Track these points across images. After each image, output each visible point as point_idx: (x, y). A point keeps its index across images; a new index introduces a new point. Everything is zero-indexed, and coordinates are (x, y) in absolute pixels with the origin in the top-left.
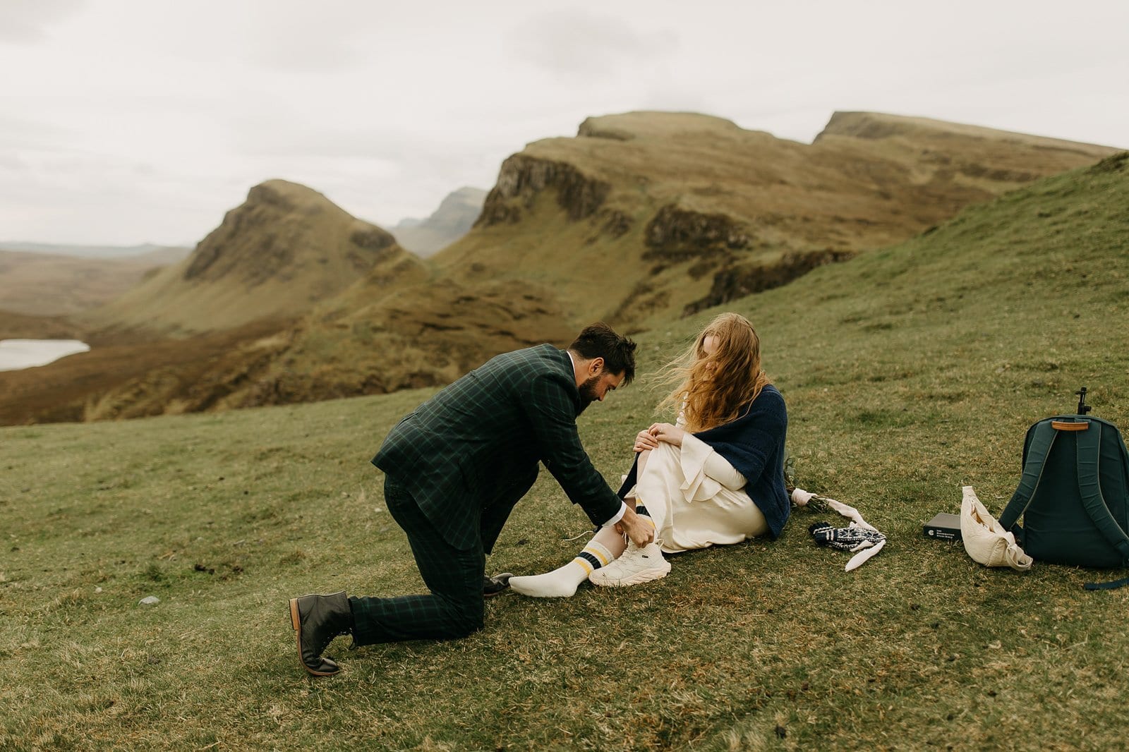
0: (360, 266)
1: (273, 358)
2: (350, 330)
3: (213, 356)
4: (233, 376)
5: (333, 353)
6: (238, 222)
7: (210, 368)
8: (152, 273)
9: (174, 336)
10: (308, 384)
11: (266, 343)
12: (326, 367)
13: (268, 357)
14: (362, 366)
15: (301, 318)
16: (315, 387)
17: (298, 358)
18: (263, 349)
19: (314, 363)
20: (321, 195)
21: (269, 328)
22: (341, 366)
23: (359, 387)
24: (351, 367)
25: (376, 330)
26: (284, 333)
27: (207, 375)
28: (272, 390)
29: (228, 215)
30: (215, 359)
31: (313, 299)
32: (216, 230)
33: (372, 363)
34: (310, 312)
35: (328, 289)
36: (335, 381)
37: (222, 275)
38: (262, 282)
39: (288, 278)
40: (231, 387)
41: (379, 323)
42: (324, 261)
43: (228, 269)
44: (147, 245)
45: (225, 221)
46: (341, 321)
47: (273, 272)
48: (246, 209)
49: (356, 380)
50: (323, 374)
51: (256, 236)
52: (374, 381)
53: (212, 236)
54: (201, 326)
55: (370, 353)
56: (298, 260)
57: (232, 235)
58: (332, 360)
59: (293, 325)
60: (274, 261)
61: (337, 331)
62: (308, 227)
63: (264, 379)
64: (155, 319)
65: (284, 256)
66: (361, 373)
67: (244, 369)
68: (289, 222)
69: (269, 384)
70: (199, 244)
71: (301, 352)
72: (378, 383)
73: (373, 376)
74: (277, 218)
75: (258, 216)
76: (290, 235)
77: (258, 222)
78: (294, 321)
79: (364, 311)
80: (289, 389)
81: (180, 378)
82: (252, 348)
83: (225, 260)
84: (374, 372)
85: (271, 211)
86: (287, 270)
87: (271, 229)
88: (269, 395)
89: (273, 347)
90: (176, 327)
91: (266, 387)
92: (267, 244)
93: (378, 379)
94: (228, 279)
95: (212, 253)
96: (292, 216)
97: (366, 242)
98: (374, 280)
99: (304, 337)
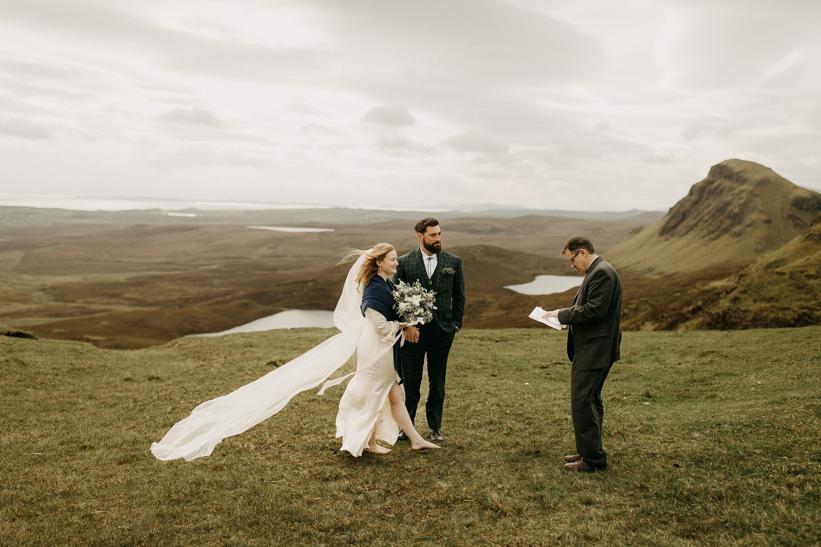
0: (799, 225)
1: (722, 296)
2: (787, 277)
3: (677, 292)
4: (691, 308)
5: (771, 294)
6: (700, 192)
7: (675, 300)
8: (637, 231)
9: (650, 276)
10: (750, 317)
11: (717, 284)
12: (763, 305)
13: (718, 294)
14: (795, 305)
15: (747, 266)
16: (754, 319)
17: (743, 296)
18: (715, 288)
19: (755, 301)
20: (769, 169)
21: (721, 272)
22: (777, 304)
23: (793, 322)
24: (786, 306)
25: (809, 277)
26: (732, 277)
27: (672, 306)
28: (720, 319)
29: (693, 187)
30: (678, 294)
31: (759, 251)
32: (684, 199)
33: (805, 304)
34: (754, 262)
35: (770, 243)
36: (772, 316)
37: (687, 233)
38: (718, 237)
39: (739, 235)
40: (689, 316)
41: (813, 272)
42: (768, 222)
43: (692, 228)
44: (634, 211)
45: (691, 193)
46: (778, 270)
47: (726, 231)
48: (707, 183)
49: (789, 316)
50: (762, 310)
51: (715, 203)
52: (806, 318)
53: (681, 204)
54: (670, 270)
55: (803, 296)
56: (747, 221)
57: (696, 203)
58: (771, 299)
59: (740, 272)
60: (728, 222)
61: (776, 277)
62: (757, 195)
63: (714, 310)
64: (636, 263)
65: (737, 218)
66: (793, 311)
67: (700, 303)
68: (742, 191)
69: (718, 315)
70: (671, 209)
71: (745, 292)
72: (809, 320)
73: (804, 313)
74: (731, 189)
75: (717, 187)
76: (742, 202)
77: (717, 192)
78: (742, 268)
79: (800, 261)
80: (733, 320)
81: (652, 306)
82: (706, 287)
83: (690, 221)
84: (805, 311)
85: (727, 183)
86: (737, 228)
87: (727, 197)
88: (718, 323)
89: (722, 287)
90: (651, 270)
91: (715, 317)
92: (722, 210)
93: (810, 317)
94: (691, 235)
95: (680, 216)
96: (743, 187)
97: (805, 206)
98: (810, 237)
99: (748, 281)
